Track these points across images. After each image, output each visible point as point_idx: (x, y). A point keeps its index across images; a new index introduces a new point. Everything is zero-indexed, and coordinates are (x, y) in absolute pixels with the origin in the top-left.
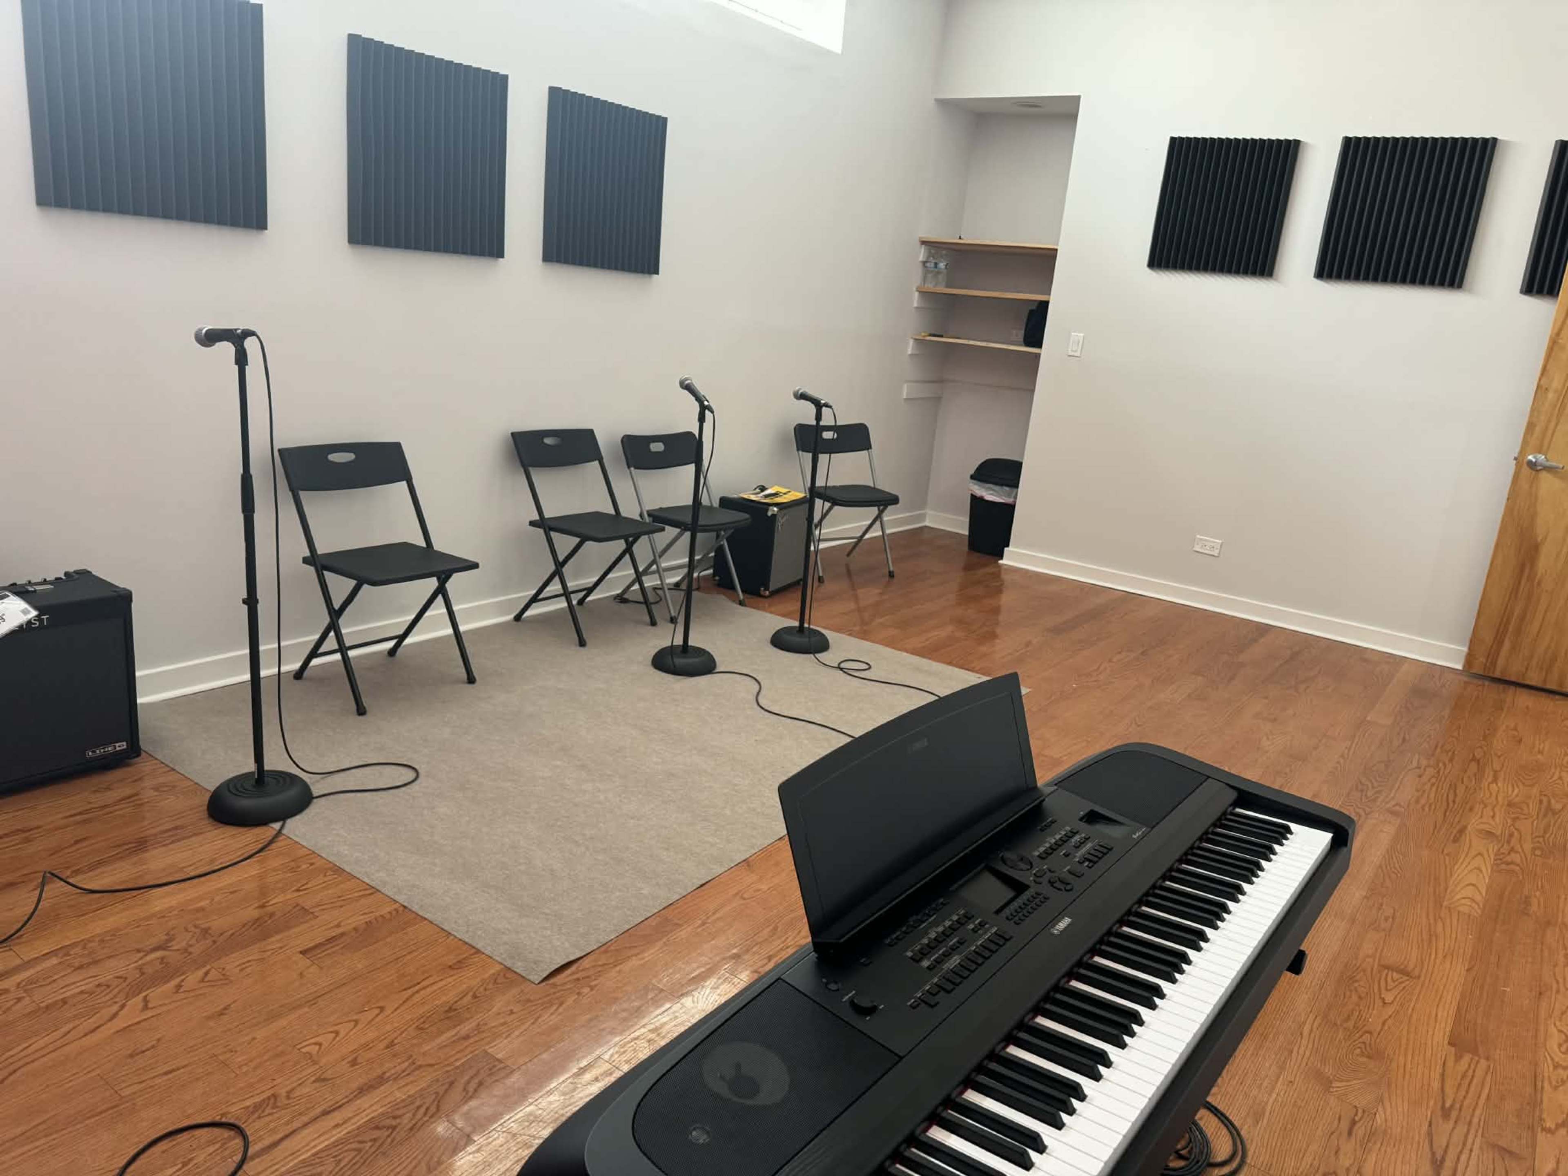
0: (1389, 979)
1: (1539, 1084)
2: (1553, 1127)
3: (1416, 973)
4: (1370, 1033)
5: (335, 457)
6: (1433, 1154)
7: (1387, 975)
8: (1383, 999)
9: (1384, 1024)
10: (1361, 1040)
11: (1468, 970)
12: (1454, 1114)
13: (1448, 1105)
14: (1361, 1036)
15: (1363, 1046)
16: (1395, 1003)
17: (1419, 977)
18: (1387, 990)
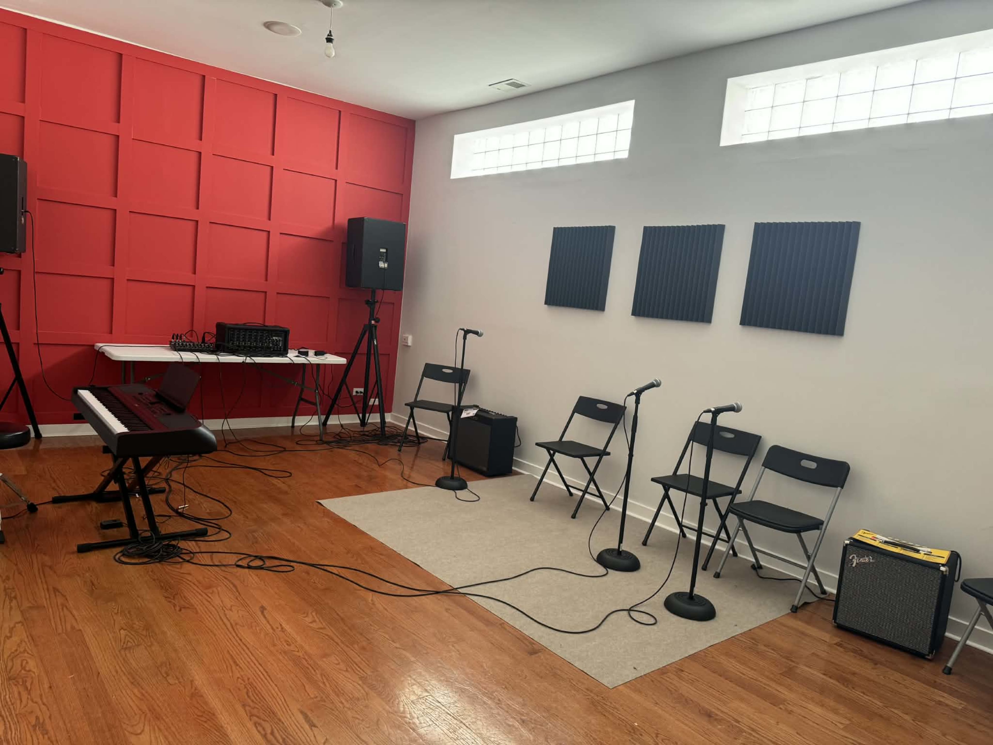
0: (131, 640)
1: (30, 638)
2: (17, 625)
3: (123, 652)
4: (115, 614)
5: (599, 405)
6: (59, 592)
7: (134, 642)
8: (125, 630)
9: (114, 621)
10: (117, 609)
11: (99, 673)
12: (60, 607)
13: (65, 609)
14: (118, 610)
15: (114, 607)
16: (118, 631)
17: (120, 651)
18: (127, 635)
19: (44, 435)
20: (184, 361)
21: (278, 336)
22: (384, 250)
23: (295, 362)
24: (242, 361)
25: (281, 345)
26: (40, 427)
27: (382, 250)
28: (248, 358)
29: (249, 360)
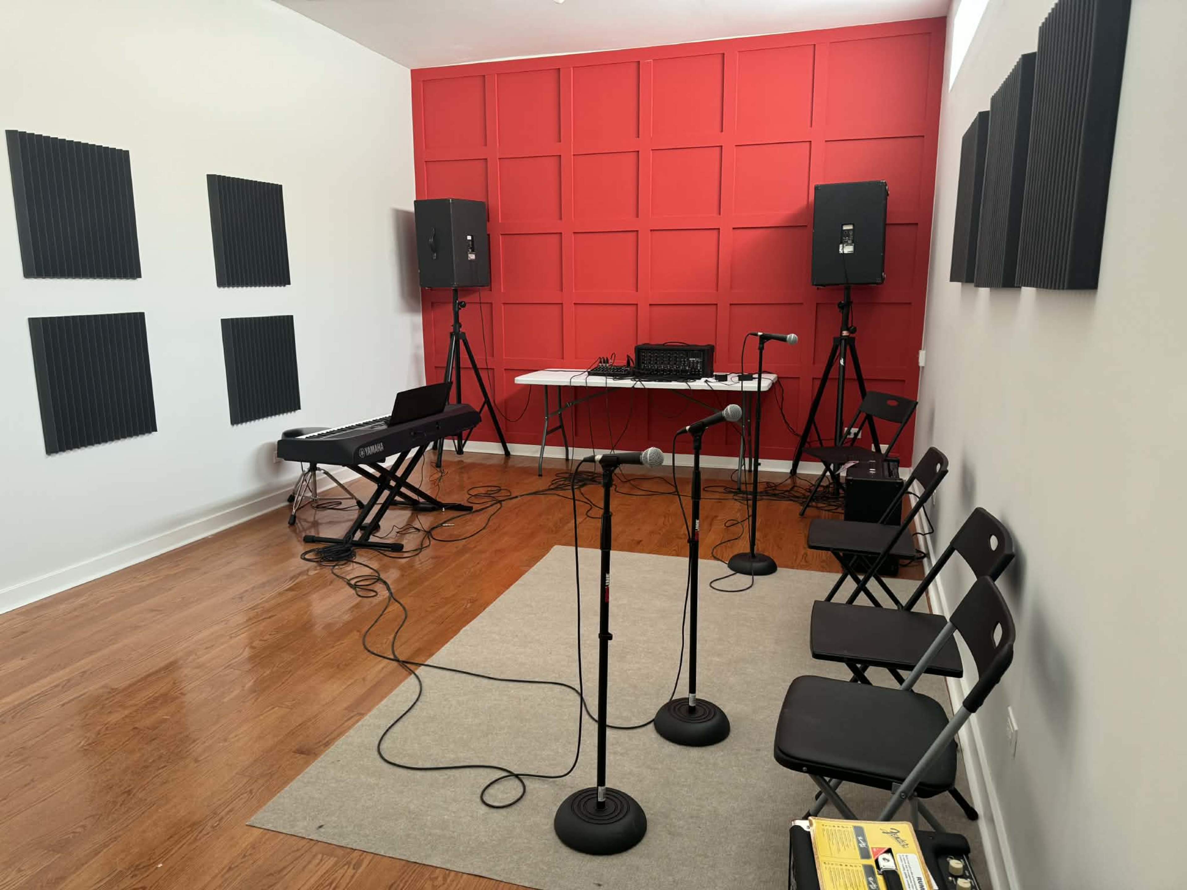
19: (512, 453)
20: (588, 385)
21: (694, 358)
22: (850, 227)
23: (715, 389)
24: (631, 386)
25: (699, 368)
26: (509, 445)
27: (845, 228)
28: (639, 383)
29: (639, 385)
